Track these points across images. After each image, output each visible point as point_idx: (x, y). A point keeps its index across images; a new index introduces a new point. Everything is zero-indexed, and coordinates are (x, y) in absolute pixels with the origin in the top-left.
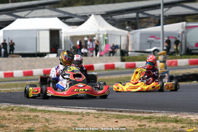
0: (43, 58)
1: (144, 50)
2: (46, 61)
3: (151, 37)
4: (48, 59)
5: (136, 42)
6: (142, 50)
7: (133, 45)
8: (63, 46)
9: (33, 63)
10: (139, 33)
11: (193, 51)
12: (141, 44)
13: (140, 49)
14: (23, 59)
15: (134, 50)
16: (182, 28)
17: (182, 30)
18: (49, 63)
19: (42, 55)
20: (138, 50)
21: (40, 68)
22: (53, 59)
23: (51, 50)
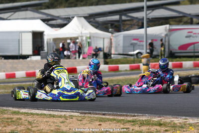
0: (25, 60)
1: (127, 53)
2: (29, 63)
3: (134, 40)
4: (31, 61)
5: (119, 45)
6: (125, 53)
7: (116, 47)
8: (46, 49)
9: (15, 66)
10: (122, 35)
11: (176, 54)
12: (124, 47)
13: (123, 52)
14: (6, 61)
15: (117, 53)
16: (166, 30)
17: (165, 33)
18: (31, 65)
19: (25, 57)
20: (121, 53)
21: (23, 70)
22: (36, 61)
23: (34, 52)
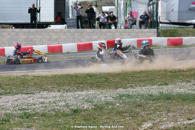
1: (184, 22)
2: (51, 34)
3: (193, 3)
4: (53, 31)
6: (181, 22)
13: (179, 20)
23: (56, 18)
